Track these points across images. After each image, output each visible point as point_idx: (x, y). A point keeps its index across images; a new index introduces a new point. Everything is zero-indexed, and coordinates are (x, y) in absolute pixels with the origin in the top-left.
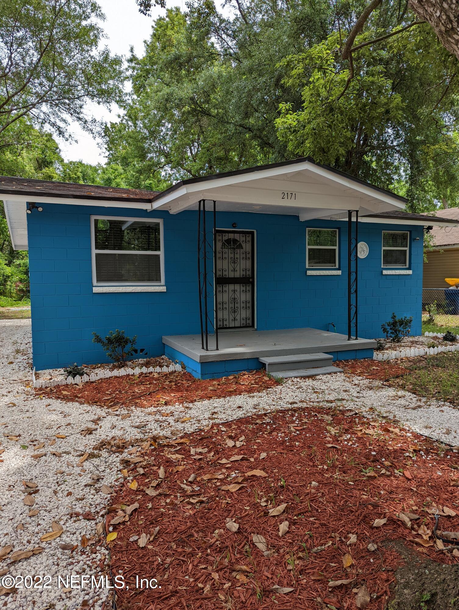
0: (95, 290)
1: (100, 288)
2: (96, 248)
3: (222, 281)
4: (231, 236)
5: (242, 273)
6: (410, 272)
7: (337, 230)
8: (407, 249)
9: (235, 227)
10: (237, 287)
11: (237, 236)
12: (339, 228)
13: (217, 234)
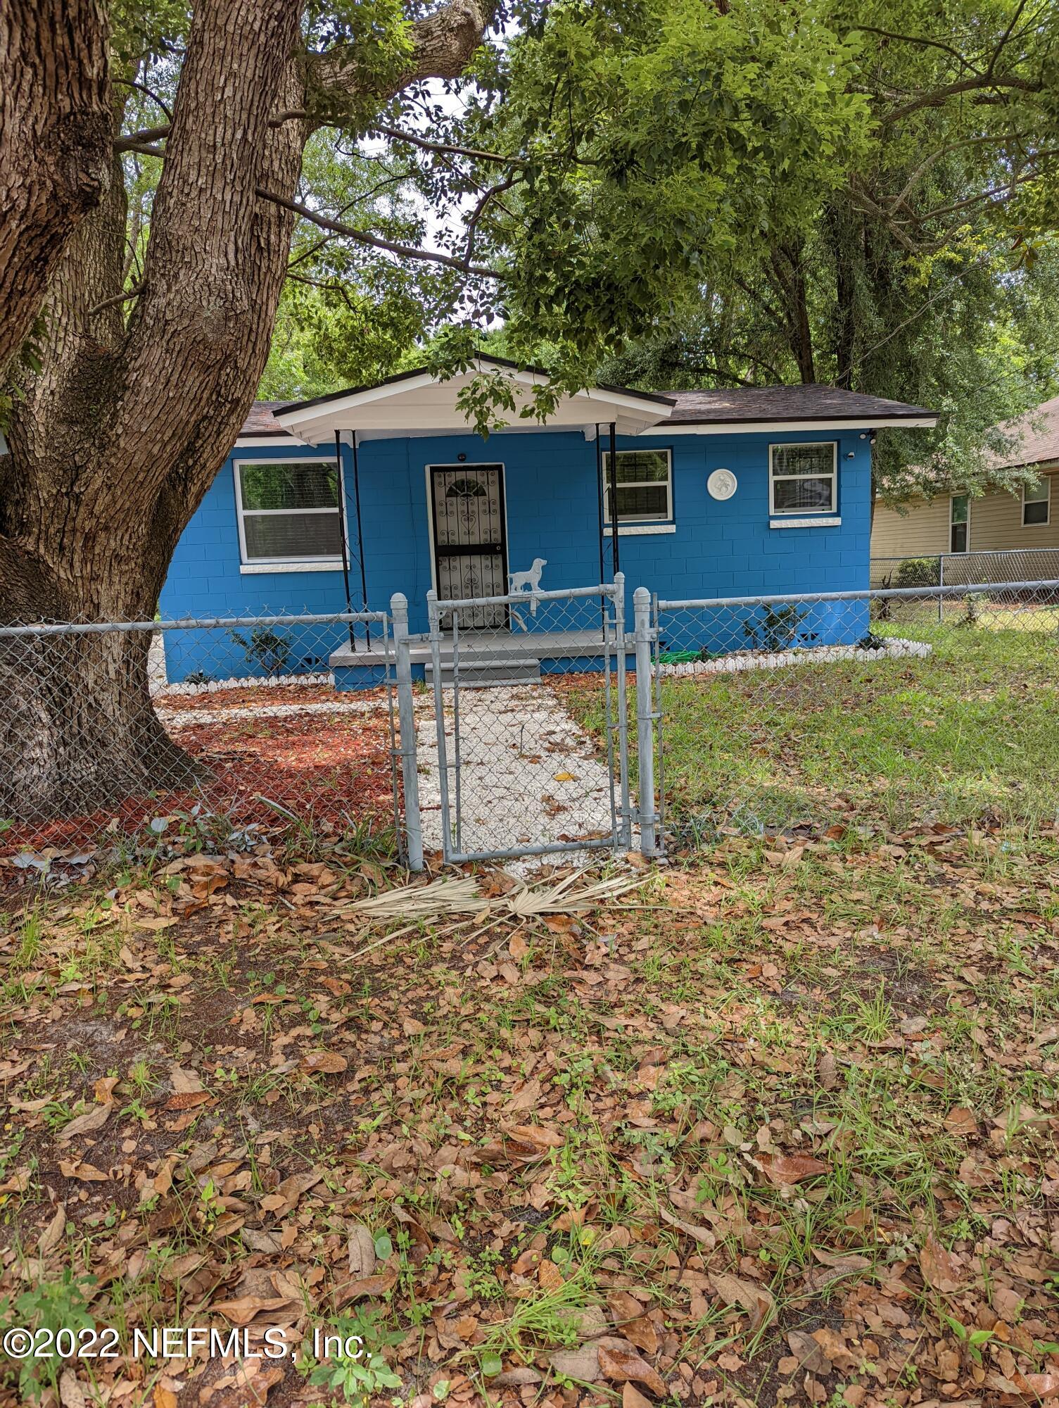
0: (244, 569)
1: (251, 566)
2: (245, 508)
3: (447, 551)
4: (461, 475)
5: (483, 537)
6: (837, 521)
7: (669, 451)
8: (833, 476)
9: (462, 461)
10: (476, 560)
11: (471, 475)
12: (671, 447)
13: (436, 474)
